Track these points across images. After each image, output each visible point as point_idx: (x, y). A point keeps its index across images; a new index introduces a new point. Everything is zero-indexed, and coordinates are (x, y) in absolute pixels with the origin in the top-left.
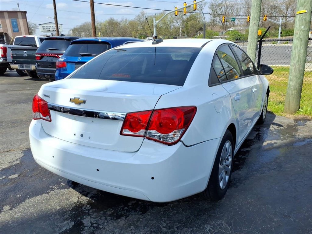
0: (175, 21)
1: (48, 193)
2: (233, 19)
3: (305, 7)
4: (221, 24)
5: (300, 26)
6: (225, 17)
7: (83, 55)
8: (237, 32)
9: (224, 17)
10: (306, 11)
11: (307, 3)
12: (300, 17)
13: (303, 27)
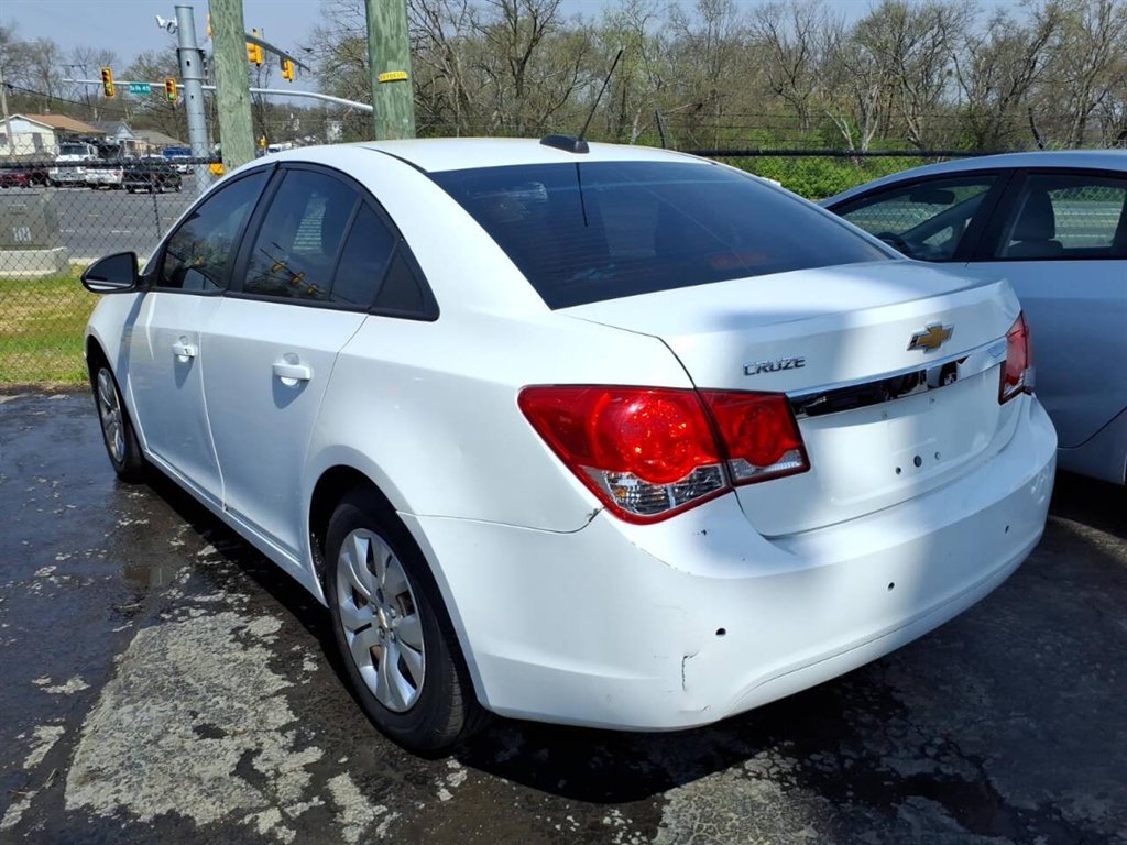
3: (400, 63)
5: (398, 117)
10: (405, 76)
12: (392, 92)
13: (405, 121)
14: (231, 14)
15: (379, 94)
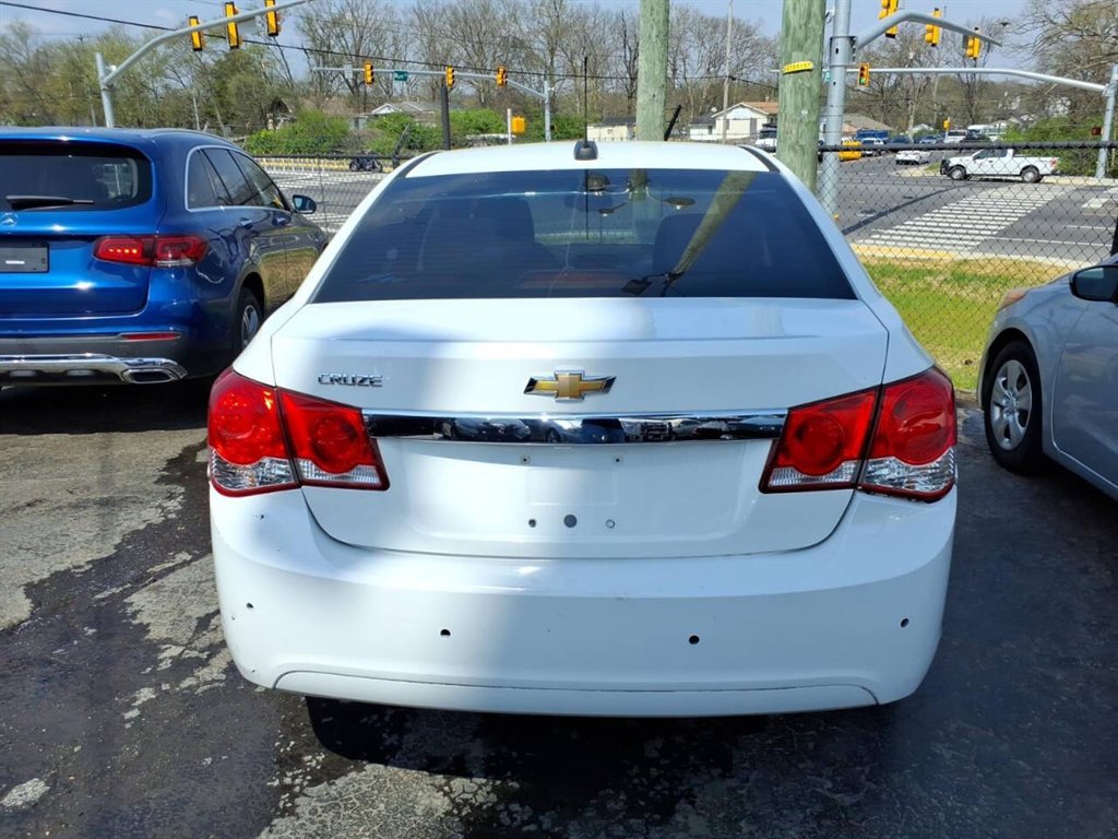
0: (169, 72)
1: (290, 812)
2: (400, 73)
3: (806, 53)
4: (346, 92)
5: (797, 109)
6: (372, 68)
7: (18, 206)
8: (409, 119)
9: (369, 66)
10: (811, 66)
11: (813, 42)
12: (794, 83)
13: (805, 112)
15: (782, 85)
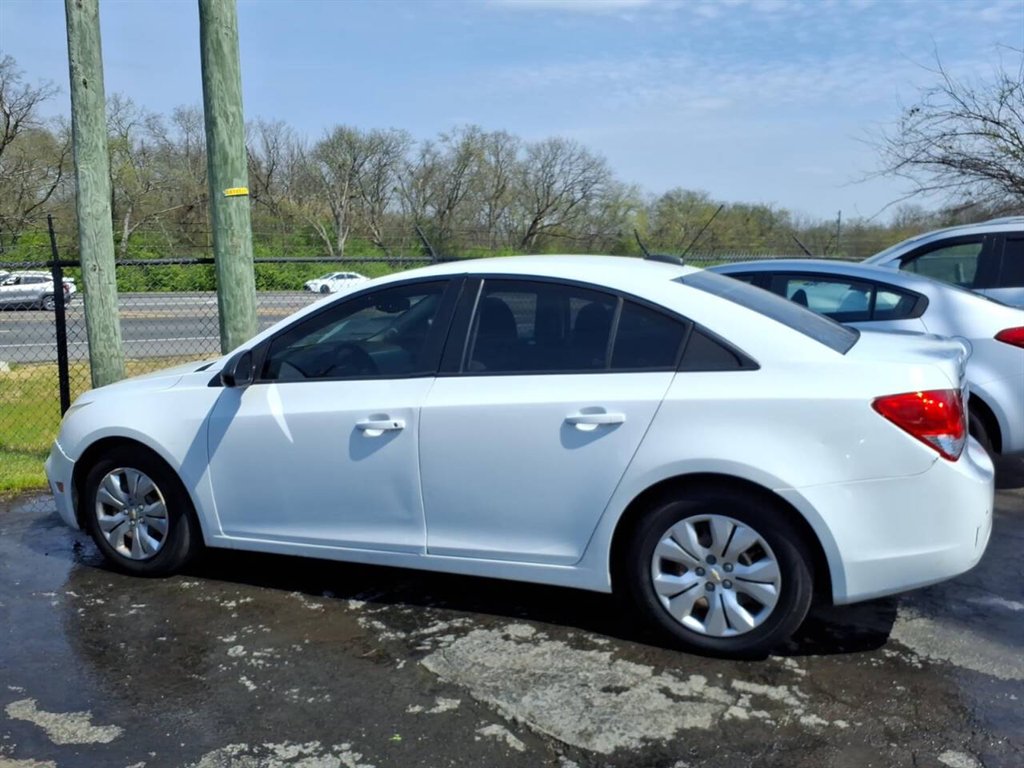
5: (242, 227)
13: (248, 230)
14: (99, 130)
15: (224, 206)
